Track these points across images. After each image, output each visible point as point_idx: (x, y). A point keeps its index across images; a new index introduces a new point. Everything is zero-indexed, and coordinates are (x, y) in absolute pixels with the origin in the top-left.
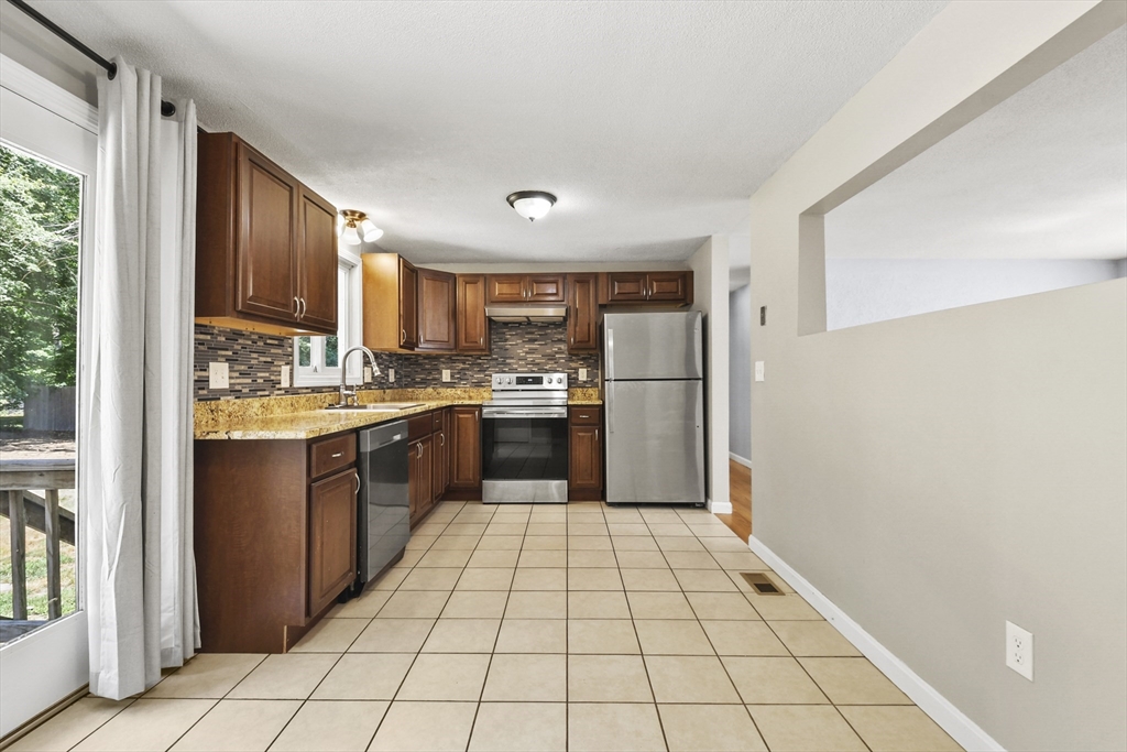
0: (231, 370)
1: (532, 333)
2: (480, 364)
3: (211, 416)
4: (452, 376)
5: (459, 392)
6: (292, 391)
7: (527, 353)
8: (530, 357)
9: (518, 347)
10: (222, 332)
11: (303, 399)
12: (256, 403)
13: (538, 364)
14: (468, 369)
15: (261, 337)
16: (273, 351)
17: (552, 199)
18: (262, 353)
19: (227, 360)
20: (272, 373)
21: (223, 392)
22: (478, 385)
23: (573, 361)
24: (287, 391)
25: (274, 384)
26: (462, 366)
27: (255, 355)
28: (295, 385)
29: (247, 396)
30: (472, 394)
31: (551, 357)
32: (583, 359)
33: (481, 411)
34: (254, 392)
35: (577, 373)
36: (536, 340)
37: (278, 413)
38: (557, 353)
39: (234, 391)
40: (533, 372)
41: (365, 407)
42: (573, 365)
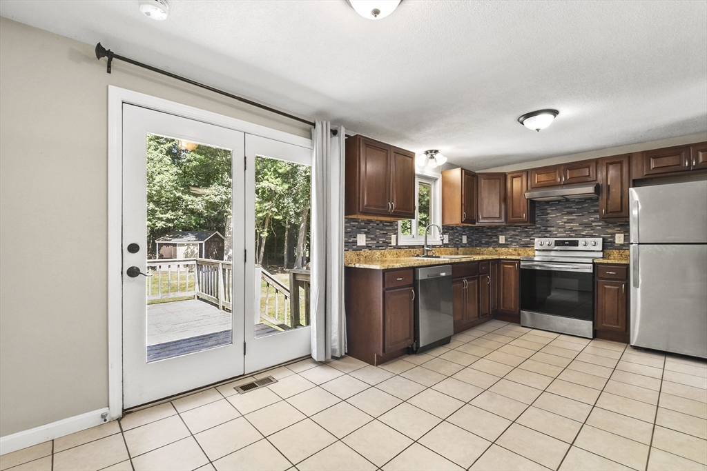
0: (367, 237)
1: (571, 207)
2: (526, 231)
3: (357, 257)
4: (506, 240)
5: (510, 250)
6: (397, 247)
7: (565, 222)
8: (568, 226)
9: (558, 219)
10: (363, 221)
11: (403, 252)
12: (378, 253)
13: (576, 231)
14: (517, 235)
15: (381, 222)
16: (387, 228)
17: (555, 112)
18: (382, 229)
19: (365, 233)
20: (387, 239)
21: (363, 247)
22: (526, 245)
23: (609, 228)
24: (395, 247)
25: (388, 244)
26: (513, 233)
27: (378, 231)
28: (399, 244)
29: (374, 249)
30: (520, 252)
31: (588, 225)
32: (620, 226)
33: (520, 263)
34: (377, 247)
35: (613, 237)
36: (574, 213)
37: (389, 258)
38: (593, 221)
39: (367, 247)
40: (572, 237)
41: (439, 257)
42: (610, 231)
